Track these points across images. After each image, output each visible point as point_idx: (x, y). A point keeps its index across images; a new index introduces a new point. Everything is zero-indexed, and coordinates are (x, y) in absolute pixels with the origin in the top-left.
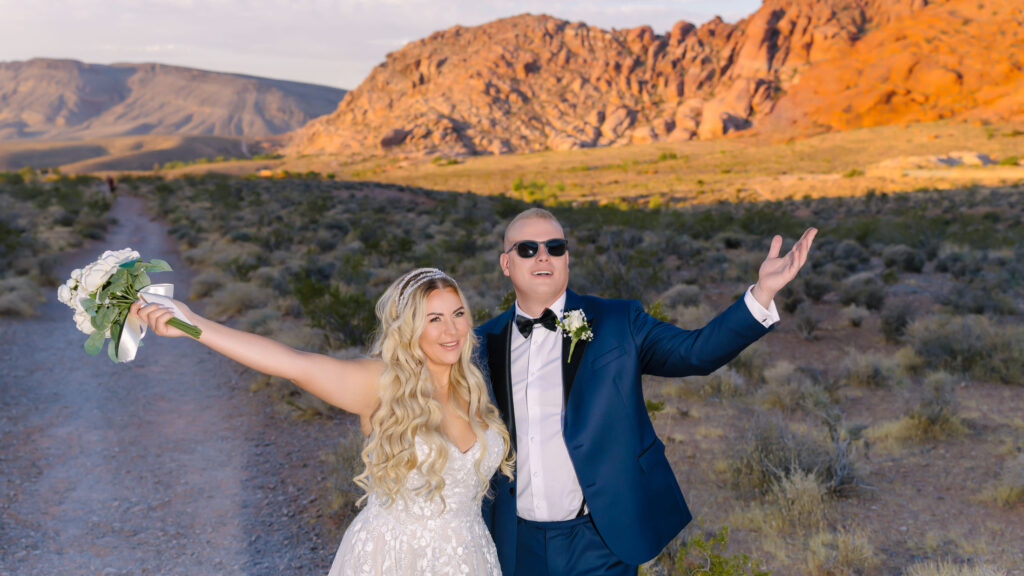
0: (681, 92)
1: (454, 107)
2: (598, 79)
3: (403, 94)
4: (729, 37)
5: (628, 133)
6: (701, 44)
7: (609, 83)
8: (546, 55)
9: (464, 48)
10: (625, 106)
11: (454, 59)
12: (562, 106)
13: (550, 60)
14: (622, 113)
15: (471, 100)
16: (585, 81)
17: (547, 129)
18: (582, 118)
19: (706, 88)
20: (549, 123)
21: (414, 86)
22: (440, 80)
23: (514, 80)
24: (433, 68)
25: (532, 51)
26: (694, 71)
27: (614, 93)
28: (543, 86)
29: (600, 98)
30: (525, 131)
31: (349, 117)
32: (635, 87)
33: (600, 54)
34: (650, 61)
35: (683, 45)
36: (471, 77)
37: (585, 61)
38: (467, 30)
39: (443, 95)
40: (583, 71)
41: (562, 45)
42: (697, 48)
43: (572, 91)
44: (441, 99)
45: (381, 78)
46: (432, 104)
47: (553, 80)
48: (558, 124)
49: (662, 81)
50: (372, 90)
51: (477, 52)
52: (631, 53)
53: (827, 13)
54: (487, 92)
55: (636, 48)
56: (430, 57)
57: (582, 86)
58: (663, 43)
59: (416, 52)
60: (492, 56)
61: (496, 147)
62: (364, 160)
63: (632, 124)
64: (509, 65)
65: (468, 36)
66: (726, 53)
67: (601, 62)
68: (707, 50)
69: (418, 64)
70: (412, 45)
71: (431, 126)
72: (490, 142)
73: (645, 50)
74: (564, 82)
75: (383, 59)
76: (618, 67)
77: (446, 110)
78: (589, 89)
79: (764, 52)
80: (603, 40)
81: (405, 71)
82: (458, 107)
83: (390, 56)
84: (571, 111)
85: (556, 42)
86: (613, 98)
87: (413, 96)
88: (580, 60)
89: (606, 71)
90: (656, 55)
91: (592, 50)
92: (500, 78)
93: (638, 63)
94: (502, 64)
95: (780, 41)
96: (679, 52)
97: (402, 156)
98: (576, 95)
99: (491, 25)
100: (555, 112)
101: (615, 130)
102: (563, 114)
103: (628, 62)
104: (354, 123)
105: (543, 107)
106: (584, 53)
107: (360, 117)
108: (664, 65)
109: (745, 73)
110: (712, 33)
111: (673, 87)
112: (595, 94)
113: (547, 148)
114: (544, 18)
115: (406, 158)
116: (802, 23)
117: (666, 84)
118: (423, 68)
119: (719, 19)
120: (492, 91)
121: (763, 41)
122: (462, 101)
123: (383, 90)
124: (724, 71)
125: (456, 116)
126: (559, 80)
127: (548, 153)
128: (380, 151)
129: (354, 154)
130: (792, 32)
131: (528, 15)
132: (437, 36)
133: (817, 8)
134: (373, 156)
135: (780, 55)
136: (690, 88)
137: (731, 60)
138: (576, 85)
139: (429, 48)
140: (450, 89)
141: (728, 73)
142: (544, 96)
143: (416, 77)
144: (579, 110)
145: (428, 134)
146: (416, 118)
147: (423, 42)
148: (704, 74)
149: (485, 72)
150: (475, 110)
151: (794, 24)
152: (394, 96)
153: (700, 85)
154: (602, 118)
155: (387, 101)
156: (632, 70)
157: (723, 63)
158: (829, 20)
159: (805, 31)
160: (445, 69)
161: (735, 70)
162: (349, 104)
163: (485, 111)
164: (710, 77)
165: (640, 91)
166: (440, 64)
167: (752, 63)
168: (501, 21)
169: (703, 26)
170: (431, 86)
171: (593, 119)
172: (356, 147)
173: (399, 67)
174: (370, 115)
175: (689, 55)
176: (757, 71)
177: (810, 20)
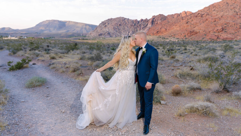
0: (140, 29)
1: (109, 30)
2: (129, 27)
3: (103, 28)
4: (147, 21)
5: (132, 35)
6: (144, 22)
7: (131, 27)
8: (122, 23)
9: (112, 21)
10: (132, 31)
11: (110, 23)
12: (124, 31)
13: (123, 24)
14: (132, 32)
15: (111, 29)
16: (127, 27)
17: (121, 34)
18: (126, 32)
19: (143, 29)
20: (122, 33)
21: (105, 27)
22: (108, 26)
23: (118, 27)
24: (107, 24)
25: (121, 22)
26: (142, 26)
27: (131, 29)
28: (121, 28)
29: (129, 30)
30: (118, 34)
31: (96, 31)
32: (134, 28)
33: (130, 23)
34: (137, 24)
35: (141, 22)
36: (112, 26)
37: (128, 24)
38: (113, 19)
39: (108, 28)
40: (127, 25)
41: (125, 22)
42: (143, 23)
43: (125, 28)
44: (107, 29)
45: (100, 25)
46: (106, 30)
47: (123, 27)
48: (123, 33)
49: (138, 27)
50: (99, 27)
51: (113, 22)
52: (134, 23)
53: (160, 19)
54: (114, 28)
55: (135, 23)
56: (107, 23)
57: (127, 28)
58: (139, 22)
59: (105, 22)
60: (115, 23)
61: (114, 36)
62: (96, 37)
63: (133, 34)
64: (117, 24)
65: (113, 20)
66: (147, 24)
67: (130, 24)
68: (144, 23)
69: (105, 23)
70: (105, 21)
71: (105, 33)
72: (113, 35)
73: (136, 23)
74: (125, 27)
75: (101, 23)
76: (132, 25)
77: (108, 31)
78: (128, 28)
79: (151, 24)
80: (130, 21)
81: (104, 24)
82: (110, 30)
83: (102, 22)
84: (125, 31)
85: (124, 21)
86: (131, 30)
87: (104, 28)
88: (127, 24)
89: (130, 26)
90: (137, 23)
91: (129, 23)
92: (116, 26)
93: (135, 25)
94: (116, 24)
95: (154, 22)
96: (141, 23)
97: (101, 37)
98: (126, 29)
99: (116, 18)
100: (123, 31)
101: (130, 34)
102: (124, 32)
103: (134, 24)
104: (96, 32)
105: (121, 31)
106: (128, 23)
107: (97, 31)
108: (138, 25)
109: (148, 27)
110: (145, 21)
111: (139, 28)
112: (129, 29)
113: (121, 36)
114: (123, 18)
115: (102, 37)
116: (157, 20)
117: (138, 28)
118: (106, 24)
119: (147, 19)
120: (115, 28)
121: (151, 22)
122: (110, 29)
123: (101, 27)
124: (146, 26)
125: (109, 31)
126: (124, 27)
127: (121, 37)
128: (98, 36)
129: (95, 36)
130: (155, 21)
131: (121, 17)
132: (109, 20)
133: (159, 18)
134: (97, 37)
135: (153, 24)
136: (141, 29)
137: (147, 25)
138: (126, 28)
139: (107, 21)
140: (109, 27)
141: (147, 27)
142: (121, 29)
143: (105, 25)
144: (126, 31)
145: (105, 34)
146: (104, 32)
147: (107, 20)
148: (143, 27)
149: (114, 25)
150: (112, 31)
151: (156, 20)
152: (102, 28)
153: (143, 28)
154: (129, 32)
155: (101, 29)
156: (134, 26)
157: (146, 25)
158: (160, 20)
159: (157, 21)
160: (109, 24)
161: (147, 26)
162: (96, 29)
163: (113, 31)
164: (144, 27)
165: (135, 29)
166: (108, 24)
167: (150, 25)
168: (117, 18)
169: (145, 20)
170: (107, 27)
171: (128, 32)
172: (95, 35)
173: (103, 24)
174: (98, 31)
175: (142, 24)
176: (150, 27)
177: (158, 19)
